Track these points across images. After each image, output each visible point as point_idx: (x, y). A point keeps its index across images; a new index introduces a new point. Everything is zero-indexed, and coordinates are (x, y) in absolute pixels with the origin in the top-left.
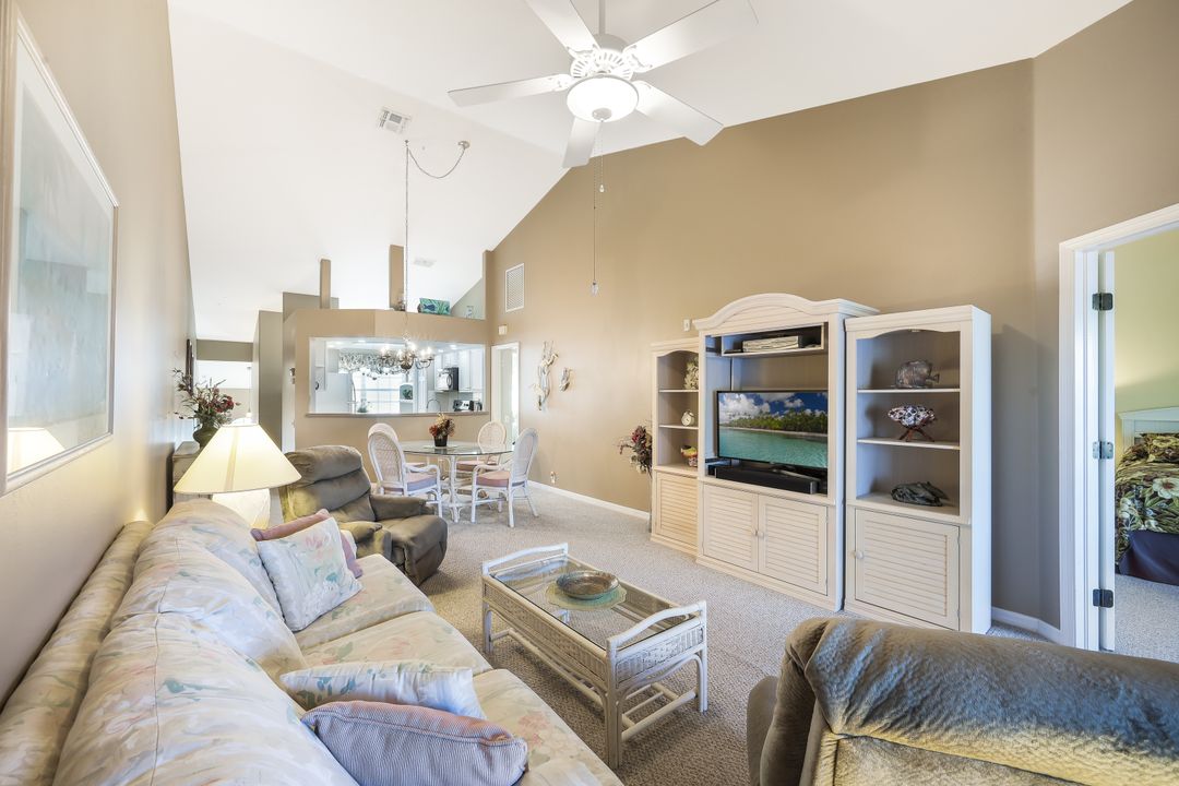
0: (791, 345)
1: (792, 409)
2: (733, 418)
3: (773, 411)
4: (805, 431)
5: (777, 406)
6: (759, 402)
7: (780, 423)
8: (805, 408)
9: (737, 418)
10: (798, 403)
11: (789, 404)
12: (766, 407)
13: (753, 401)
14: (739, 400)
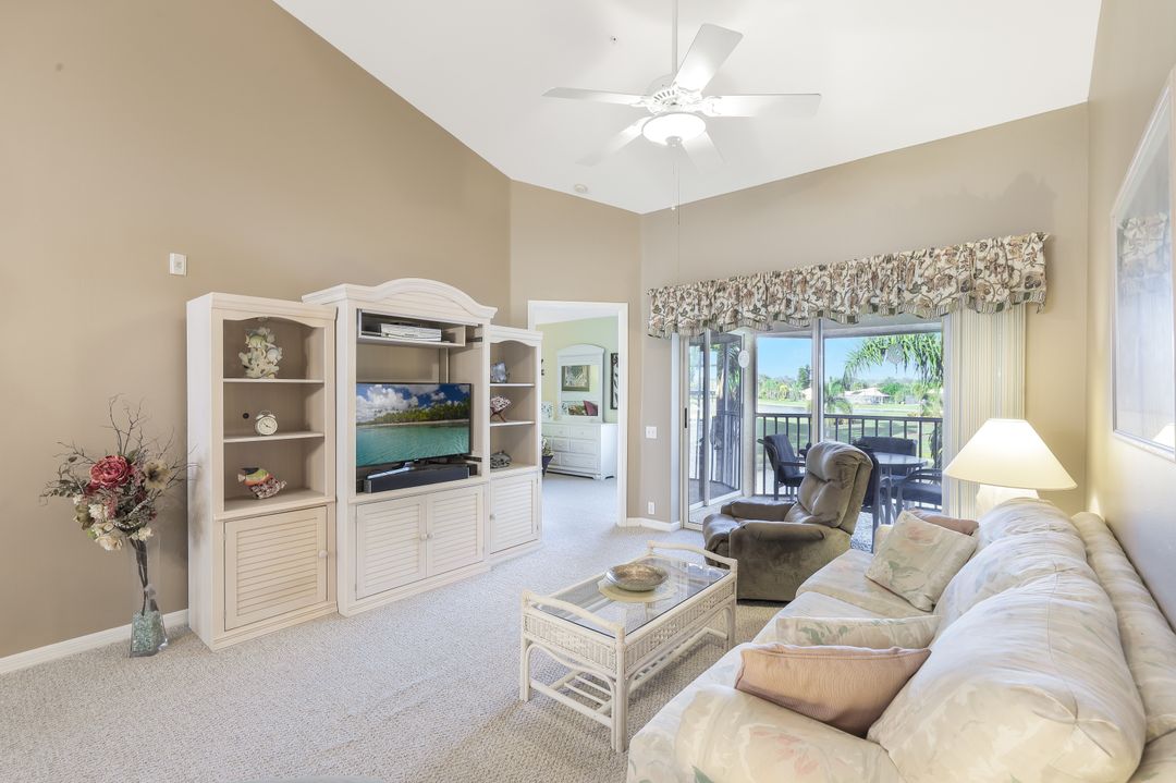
0: (432, 337)
1: (437, 401)
2: (378, 415)
3: (421, 404)
4: (448, 419)
5: (425, 399)
6: (407, 395)
7: (427, 415)
8: (446, 400)
9: (384, 414)
10: (442, 395)
11: (435, 397)
12: (414, 401)
13: (401, 395)
14: (386, 395)
